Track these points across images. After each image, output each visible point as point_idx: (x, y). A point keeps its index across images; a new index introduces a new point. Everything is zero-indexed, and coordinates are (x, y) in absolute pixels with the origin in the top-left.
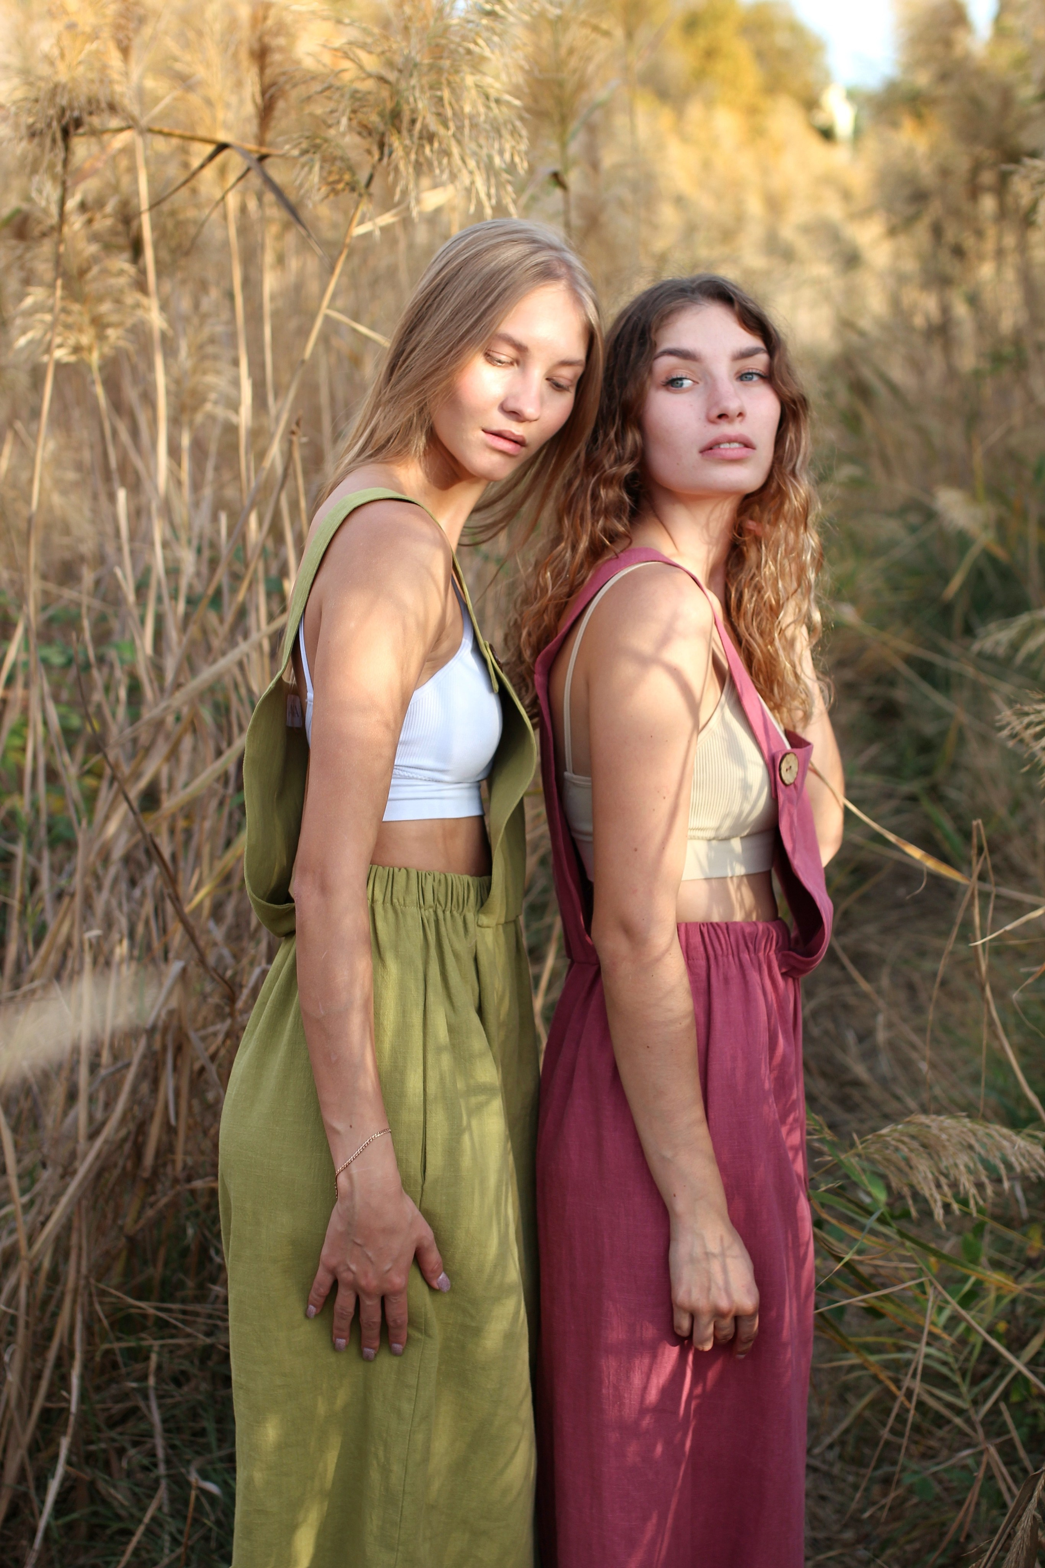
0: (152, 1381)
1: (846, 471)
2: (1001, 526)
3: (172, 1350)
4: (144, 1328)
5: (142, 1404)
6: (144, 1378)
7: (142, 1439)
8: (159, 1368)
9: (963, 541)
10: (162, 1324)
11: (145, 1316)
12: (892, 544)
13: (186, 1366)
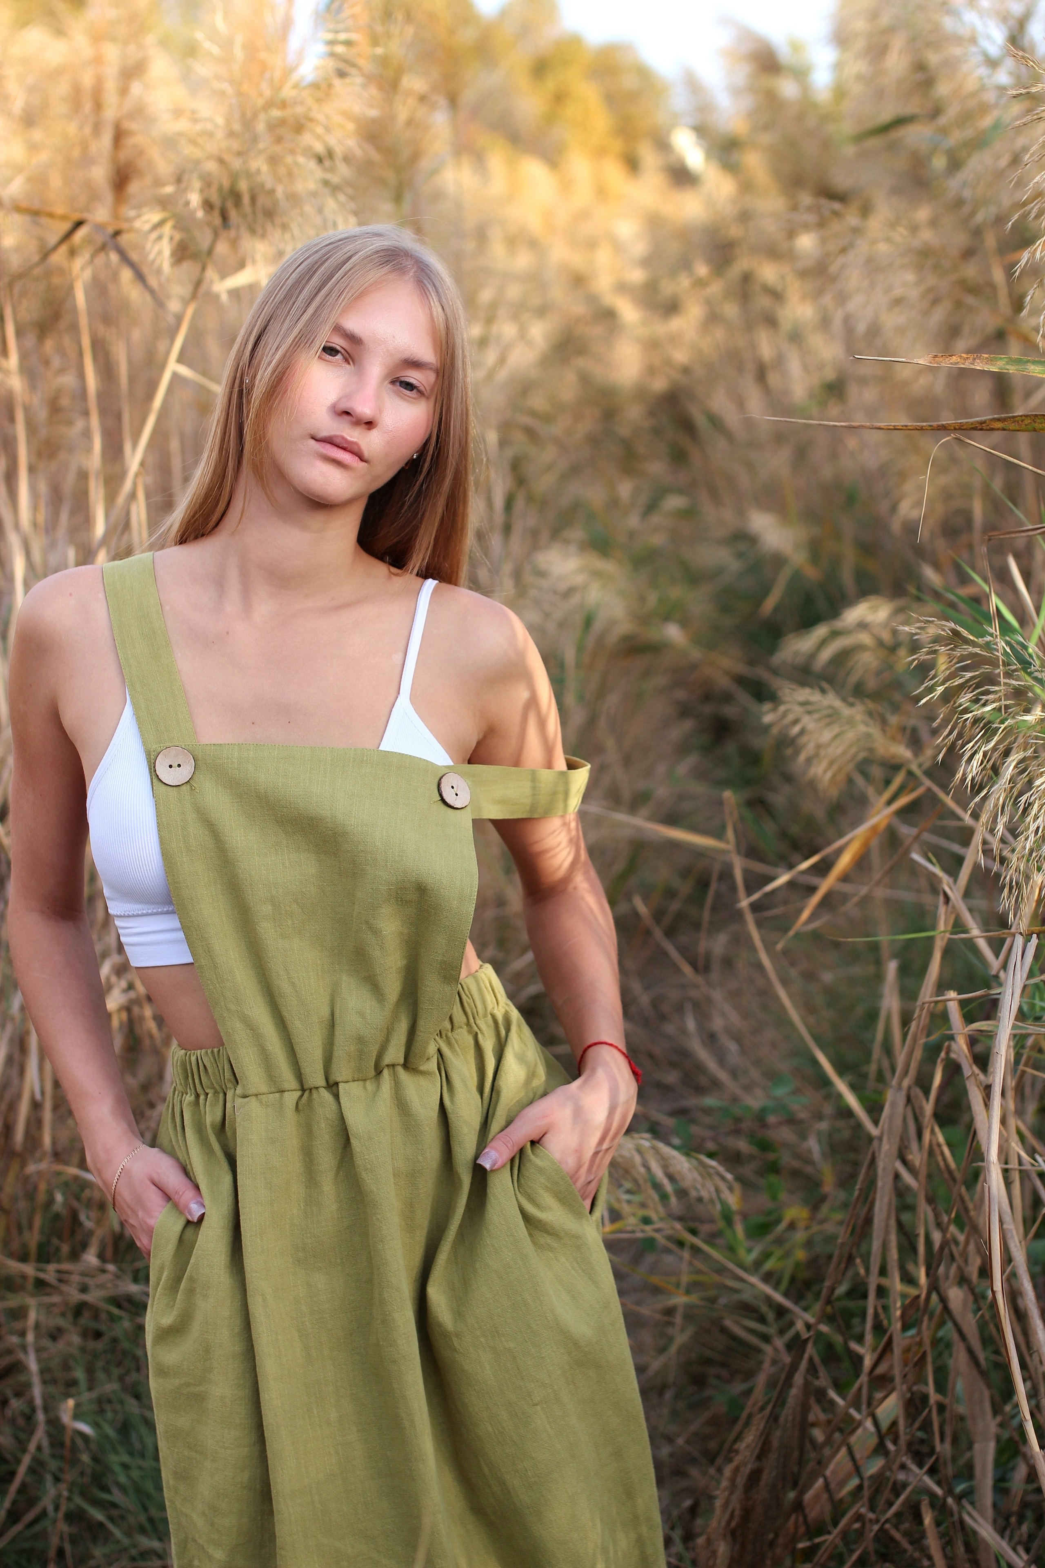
0: (30, 1337)
1: (674, 502)
2: (815, 549)
3: (49, 1307)
4: (22, 1288)
5: (22, 1356)
6: (23, 1334)
7: (22, 1391)
8: (37, 1326)
9: (778, 561)
10: (40, 1284)
11: (24, 1277)
12: (719, 571)
13: (60, 1322)
